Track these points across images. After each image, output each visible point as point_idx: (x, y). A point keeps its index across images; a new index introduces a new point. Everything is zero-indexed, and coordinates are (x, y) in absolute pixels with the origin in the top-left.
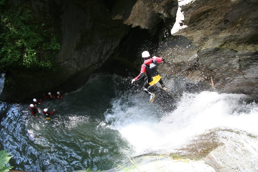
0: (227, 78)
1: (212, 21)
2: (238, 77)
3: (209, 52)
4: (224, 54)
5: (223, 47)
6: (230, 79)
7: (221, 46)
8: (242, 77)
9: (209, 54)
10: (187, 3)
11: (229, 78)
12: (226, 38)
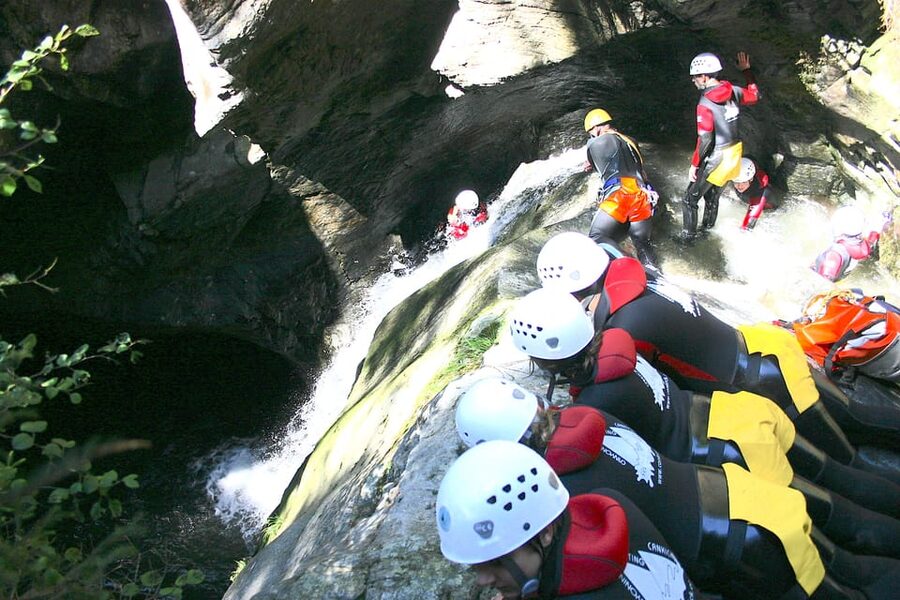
0: (366, 191)
1: (303, 59)
2: (394, 173)
3: (296, 147)
4: (339, 133)
5: (331, 119)
6: (373, 189)
7: (325, 117)
8: (400, 168)
9: (297, 153)
10: (235, 37)
11: (370, 187)
12: (333, 93)
